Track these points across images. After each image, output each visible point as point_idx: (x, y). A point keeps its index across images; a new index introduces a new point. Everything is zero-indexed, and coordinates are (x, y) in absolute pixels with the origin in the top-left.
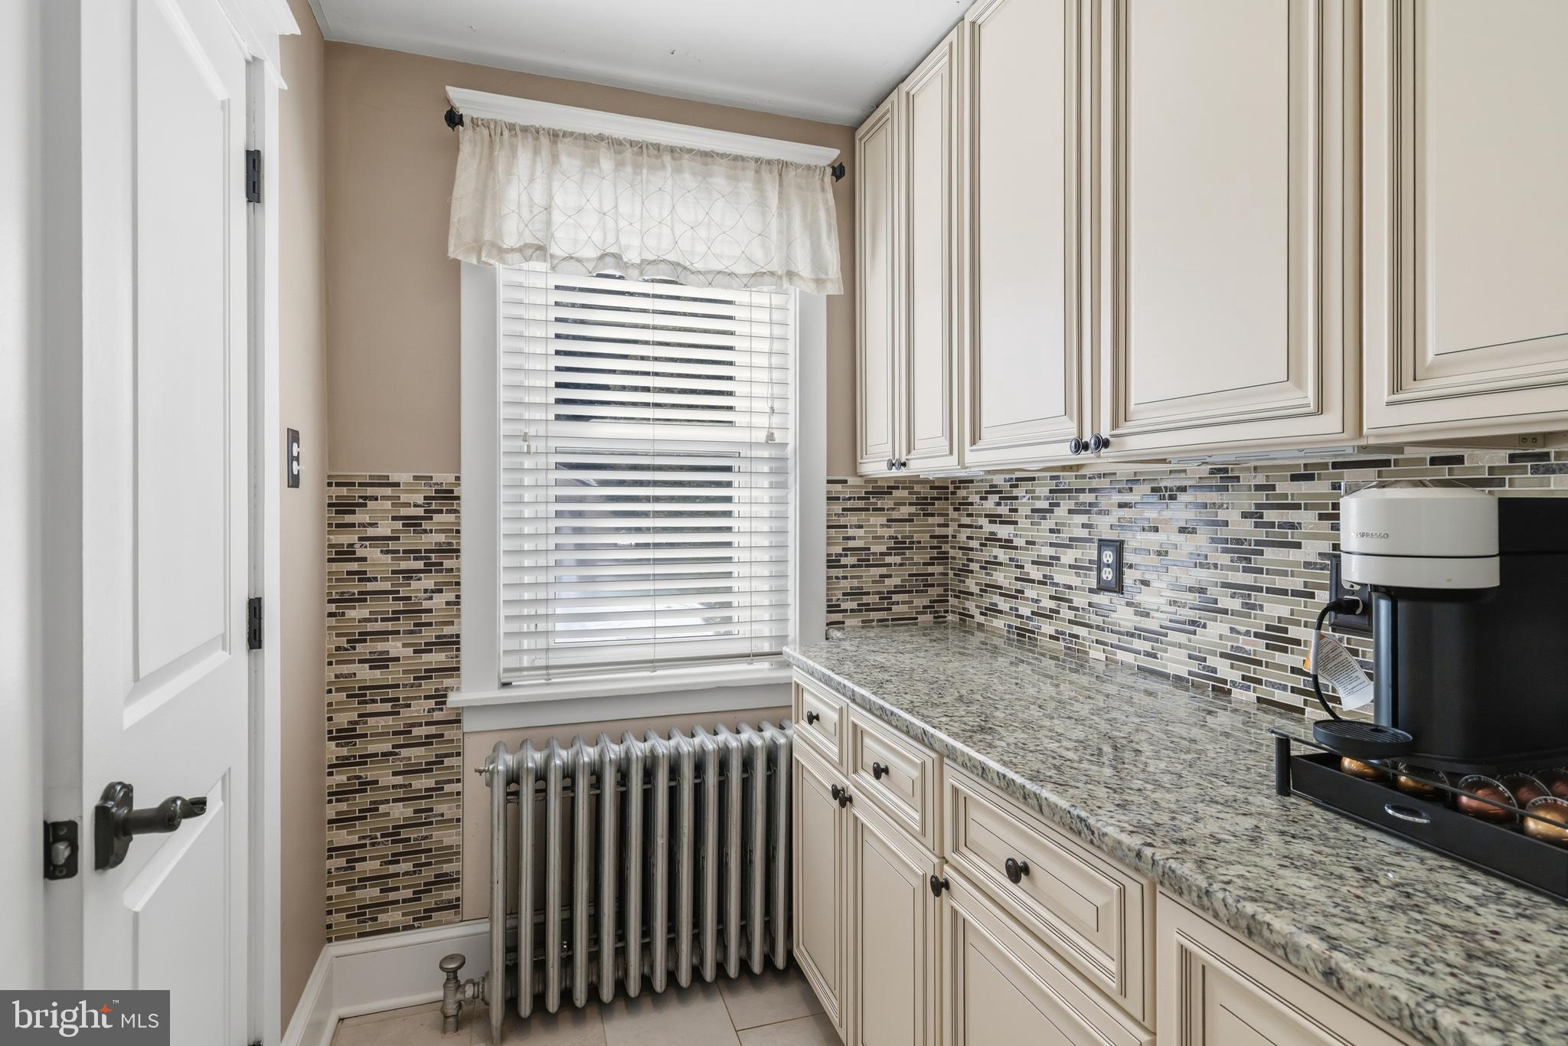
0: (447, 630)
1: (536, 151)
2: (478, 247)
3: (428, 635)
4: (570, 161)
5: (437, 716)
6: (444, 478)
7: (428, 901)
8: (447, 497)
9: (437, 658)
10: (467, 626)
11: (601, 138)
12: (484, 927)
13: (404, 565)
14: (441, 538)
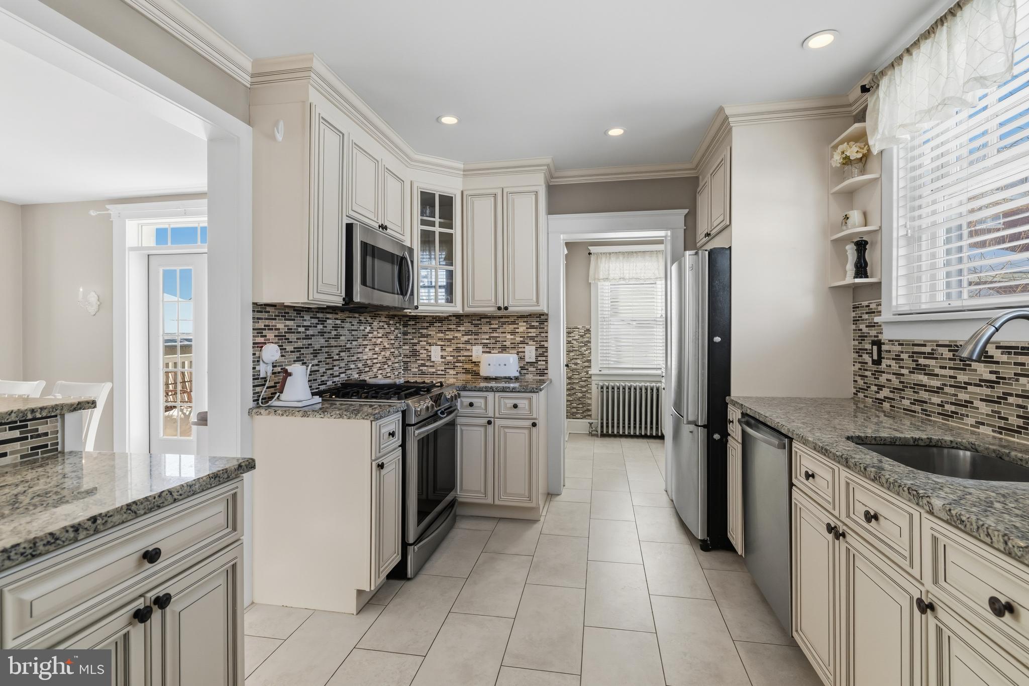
0: (589, 358)
1: (606, 258)
2: (595, 280)
3: (585, 359)
4: (613, 258)
5: (587, 376)
6: (588, 327)
7: (585, 414)
8: (588, 331)
9: (586, 364)
10: (592, 358)
11: (620, 252)
12: (597, 421)
13: (580, 345)
14: (587, 339)
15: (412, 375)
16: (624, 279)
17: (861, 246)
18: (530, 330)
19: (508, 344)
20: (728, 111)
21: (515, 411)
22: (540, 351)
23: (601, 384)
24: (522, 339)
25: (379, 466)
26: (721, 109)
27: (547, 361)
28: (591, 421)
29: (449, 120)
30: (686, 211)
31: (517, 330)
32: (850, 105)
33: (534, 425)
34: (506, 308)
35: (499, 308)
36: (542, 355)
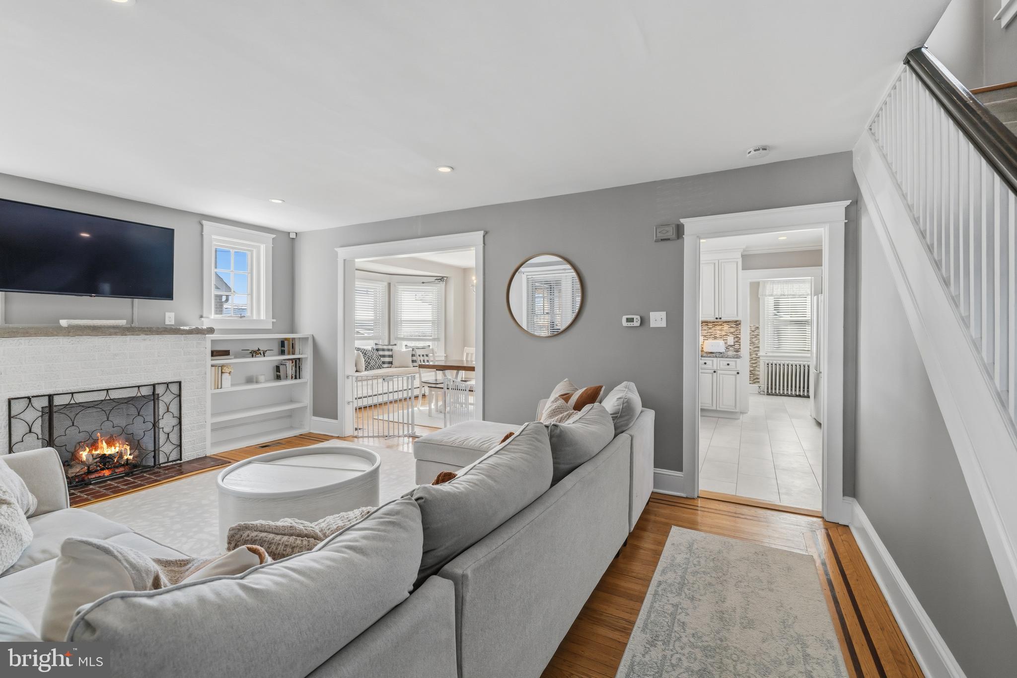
0: (758, 345)
2: (763, 296)
3: (755, 346)
5: (756, 357)
6: (758, 326)
7: (755, 381)
8: (758, 328)
9: (756, 349)
10: (761, 345)
12: (764, 386)
14: (757, 333)
16: (784, 295)
18: (730, 329)
19: (717, 336)
21: (728, 367)
22: (736, 339)
23: (767, 362)
24: (726, 333)
27: (740, 344)
28: (759, 385)
31: (723, 329)
33: (738, 373)
34: (720, 318)
35: (716, 318)
36: (737, 342)
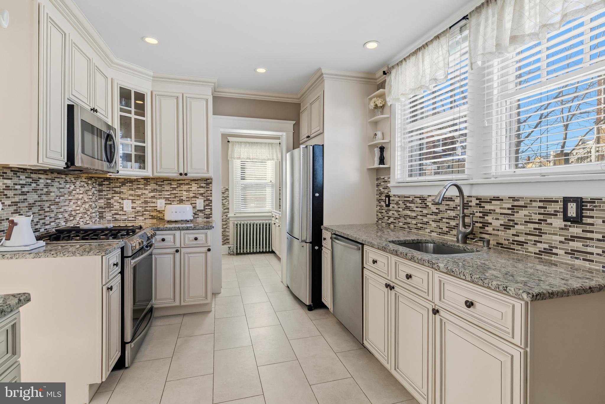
0: (228, 207)
1: (239, 144)
2: (232, 158)
3: (225, 208)
4: (243, 146)
5: (226, 218)
6: (227, 187)
7: (225, 242)
8: (227, 190)
9: (226, 211)
10: (230, 207)
11: (247, 142)
12: (233, 245)
14: (227, 195)
15: (106, 222)
16: (250, 159)
17: (382, 149)
18: (199, 189)
19: (184, 198)
20: (323, 71)
21: (195, 242)
22: (207, 202)
23: (236, 222)
24: (194, 195)
25: (108, 289)
26: (320, 69)
27: (212, 209)
28: (229, 246)
29: (151, 41)
30: (294, 122)
31: (191, 189)
32: (376, 79)
33: (209, 250)
34: (186, 174)
35: (181, 174)
36: (207, 205)
